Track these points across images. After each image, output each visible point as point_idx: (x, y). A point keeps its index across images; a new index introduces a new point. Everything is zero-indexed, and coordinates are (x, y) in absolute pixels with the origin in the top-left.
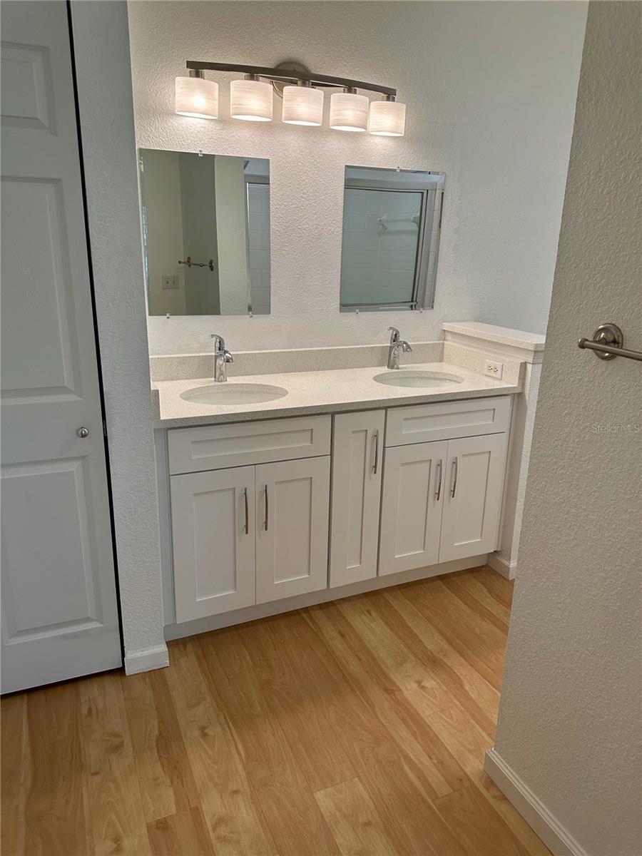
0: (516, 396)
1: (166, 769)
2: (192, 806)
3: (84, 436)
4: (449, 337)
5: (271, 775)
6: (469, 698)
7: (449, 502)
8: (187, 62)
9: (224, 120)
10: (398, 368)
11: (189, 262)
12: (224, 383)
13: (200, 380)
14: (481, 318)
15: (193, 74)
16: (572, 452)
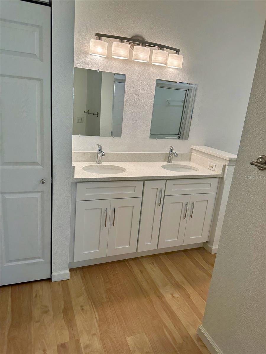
0: (220, 179)
1: (66, 322)
2: (76, 339)
3: (43, 183)
4: (194, 151)
5: (109, 329)
6: (193, 303)
7: (189, 219)
8: (96, 33)
9: (109, 58)
10: (172, 163)
11: (88, 112)
12: (101, 164)
13: (91, 162)
14: (208, 144)
15: (98, 38)
16: (244, 206)
